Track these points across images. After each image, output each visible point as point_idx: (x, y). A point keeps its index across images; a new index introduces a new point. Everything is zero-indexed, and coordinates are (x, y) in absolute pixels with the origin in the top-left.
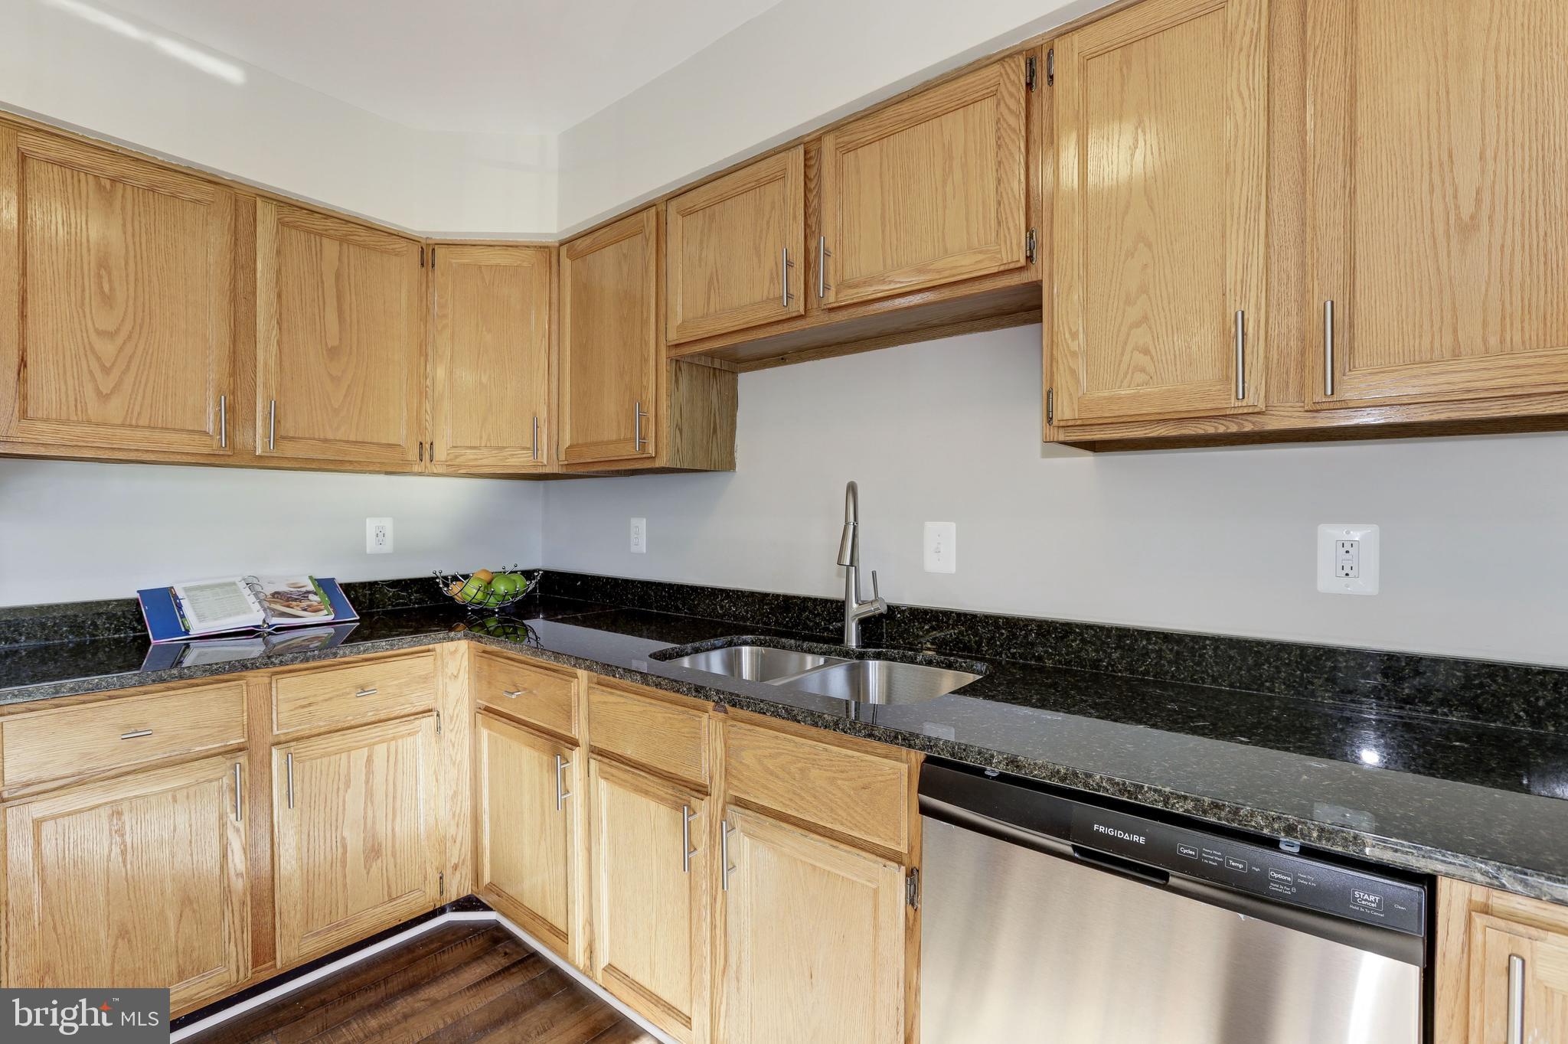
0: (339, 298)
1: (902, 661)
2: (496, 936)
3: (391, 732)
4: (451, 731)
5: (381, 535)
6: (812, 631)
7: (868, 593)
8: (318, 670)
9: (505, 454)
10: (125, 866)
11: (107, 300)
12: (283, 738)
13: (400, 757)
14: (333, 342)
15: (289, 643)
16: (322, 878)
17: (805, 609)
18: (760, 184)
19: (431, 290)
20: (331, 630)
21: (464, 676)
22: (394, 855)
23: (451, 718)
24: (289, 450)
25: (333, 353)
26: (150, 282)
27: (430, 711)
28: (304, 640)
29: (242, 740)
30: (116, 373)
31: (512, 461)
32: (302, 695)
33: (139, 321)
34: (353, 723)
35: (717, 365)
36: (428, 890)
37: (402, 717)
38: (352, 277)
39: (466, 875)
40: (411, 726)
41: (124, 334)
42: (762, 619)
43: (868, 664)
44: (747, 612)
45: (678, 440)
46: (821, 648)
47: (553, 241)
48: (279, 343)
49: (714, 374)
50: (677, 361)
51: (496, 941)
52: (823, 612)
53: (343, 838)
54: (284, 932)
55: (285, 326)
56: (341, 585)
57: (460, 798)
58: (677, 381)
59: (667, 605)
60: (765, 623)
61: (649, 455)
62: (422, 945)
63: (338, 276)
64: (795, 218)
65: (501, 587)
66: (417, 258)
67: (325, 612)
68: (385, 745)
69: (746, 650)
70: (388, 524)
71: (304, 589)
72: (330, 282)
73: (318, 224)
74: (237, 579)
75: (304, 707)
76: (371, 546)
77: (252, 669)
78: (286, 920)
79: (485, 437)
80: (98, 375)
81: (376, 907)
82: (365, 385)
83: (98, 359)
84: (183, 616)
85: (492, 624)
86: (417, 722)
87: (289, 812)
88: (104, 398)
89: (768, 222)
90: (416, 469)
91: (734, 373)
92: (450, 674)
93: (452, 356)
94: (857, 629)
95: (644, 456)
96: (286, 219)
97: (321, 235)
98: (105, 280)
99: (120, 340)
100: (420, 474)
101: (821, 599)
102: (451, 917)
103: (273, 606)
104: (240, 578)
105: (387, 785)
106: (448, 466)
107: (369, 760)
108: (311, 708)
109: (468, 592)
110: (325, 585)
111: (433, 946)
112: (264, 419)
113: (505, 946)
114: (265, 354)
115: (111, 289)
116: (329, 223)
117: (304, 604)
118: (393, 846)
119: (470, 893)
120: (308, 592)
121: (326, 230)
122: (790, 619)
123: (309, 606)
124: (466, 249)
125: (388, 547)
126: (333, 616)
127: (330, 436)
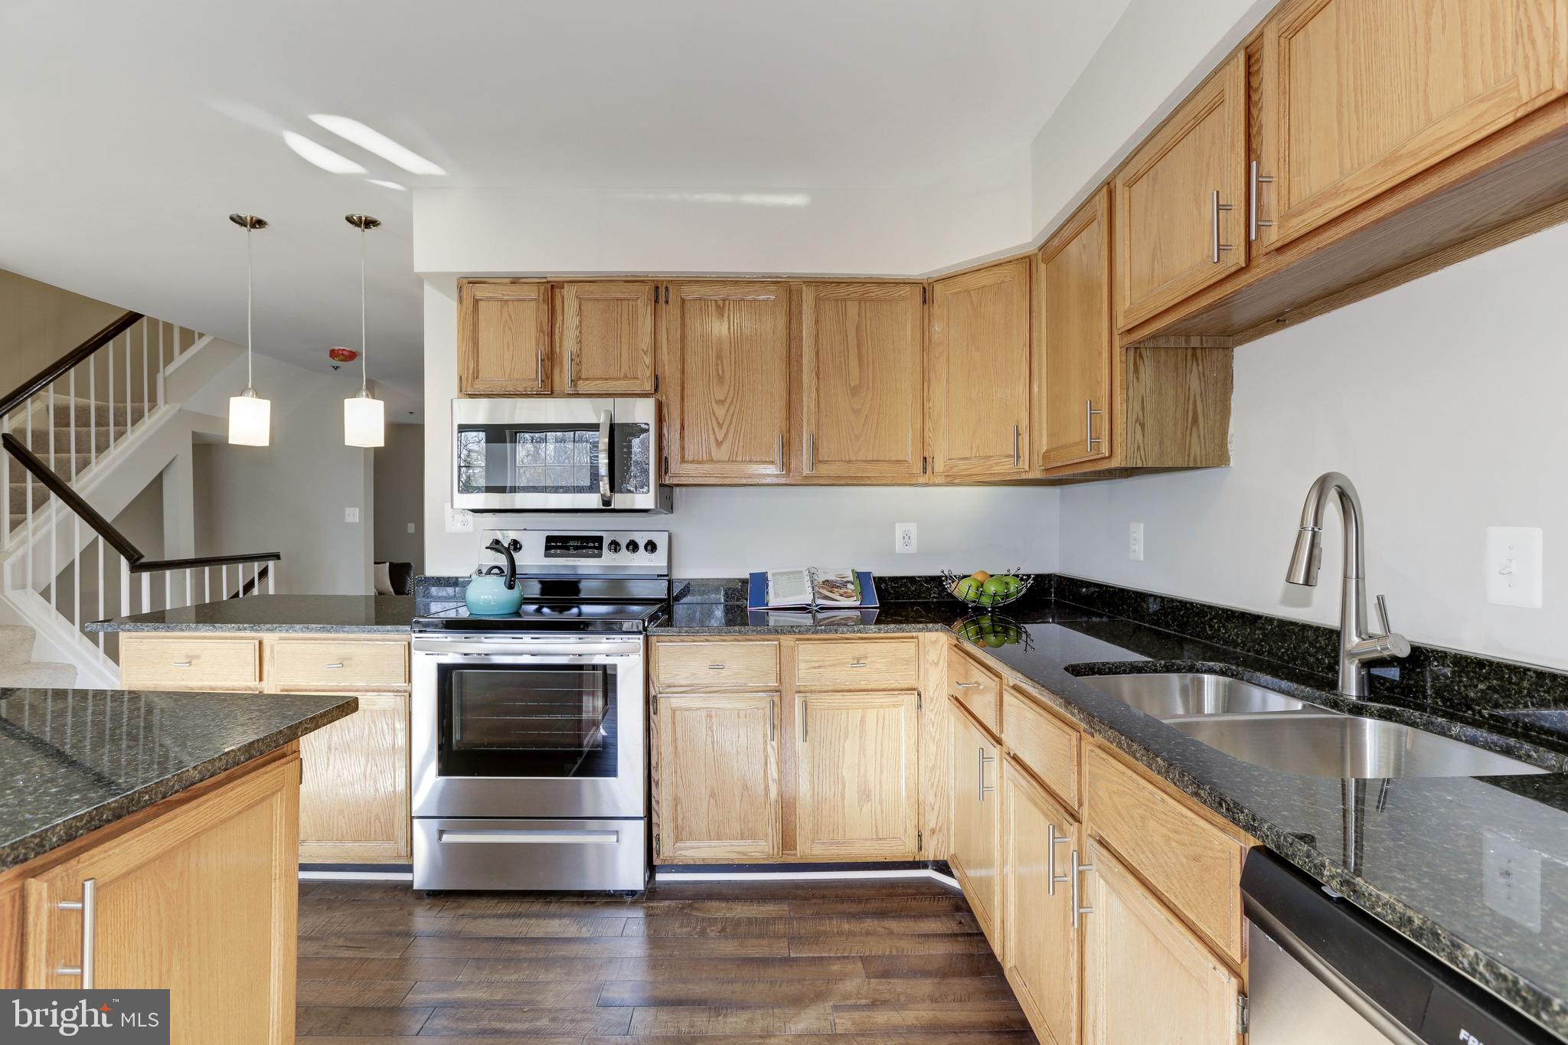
0: (859, 347)
1: (1427, 729)
2: (958, 904)
3: (878, 700)
4: (932, 710)
5: (907, 537)
6: (1312, 669)
7: (1374, 626)
8: (826, 642)
9: (990, 462)
10: (714, 752)
11: (721, 379)
12: (802, 689)
13: (887, 722)
14: (855, 382)
15: (831, 620)
16: (828, 801)
17: (1304, 639)
18: (1199, 121)
19: (932, 323)
20: (857, 613)
21: (943, 664)
22: (881, 803)
23: (932, 700)
24: (824, 470)
25: (855, 391)
26: (742, 362)
27: (914, 689)
28: (842, 619)
29: (776, 685)
30: (725, 427)
31: (997, 469)
32: (814, 659)
33: (737, 390)
34: (851, 687)
35: (1195, 342)
36: (907, 842)
37: (890, 690)
38: (868, 327)
39: (943, 842)
40: (895, 699)
41: (729, 400)
42: (1254, 646)
43: (1364, 723)
44: (1237, 635)
45: (1139, 436)
46: (1302, 692)
47: (1032, 249)
48: (817, 391)
49: (1194, 355)
50: (1136, 348)
51: (958, 908)
52: (1327, 645)
53: (843, 777)
54: (802, 833)
55: (821, 376)
56: (874, 578)
57: (938, 771)
58: (1136, 370)
59: (1158, 620)
60: (1257, 652)
61: (1102, 456)
62: (902, 886)
63: (858, 327)
64: (1233, 147)
65: (992, 588)
66: (919, 299)
67: (855, 598)
68: (875, 711)
69: (1209, 679)
70: (913, 529)
71: (845, 580)
72: (852, 334)
73: (843, 291)
74: (803, 569)
75: (815, 668)
76: (899, 547)
77: (781, 634)
78: (803, 825)
79: (974, 450)
80: (716, 429)
81: (866, 840)
82: (879, 413)
83: (717, 419)
84: (767, 593)
85: (986, 622)
86: (901, 697)
87: (806, 744)
88: (719, 444)
89: (1208, 164)
90: (921, 480)
91: (1227, 350)
92: (931, 660)
93: (948, 378)
94: (1359, 672)
95: (1099, 456)
96: (821, 295)
97: (845, 300)
98: (720, 367)
99: (727, 405)
100: (926, 485)
101: (1325, 629)
102: (929, 873)
103: (821, 591)
104: (806, 568)
105: (876, 744)
106: (946, 476)
107: (863, 721)
108: (821, 670)
109: (963, 591)
110: (861, 577)
111: (909, 891)
112: (807, 449)
113: (963, 918)
114: (808, 400)
115: (723, 371)
116: (851, 289)
117: (842, 591)
118: (881, 796)
119: (945, 859)
120: (848, 582)
121: (849, 295)
122: (1287, 650)
123: (845, 593)
124: (958, 278)
125: (913, 548)
126: (859, 602)
127: (853, 458)
